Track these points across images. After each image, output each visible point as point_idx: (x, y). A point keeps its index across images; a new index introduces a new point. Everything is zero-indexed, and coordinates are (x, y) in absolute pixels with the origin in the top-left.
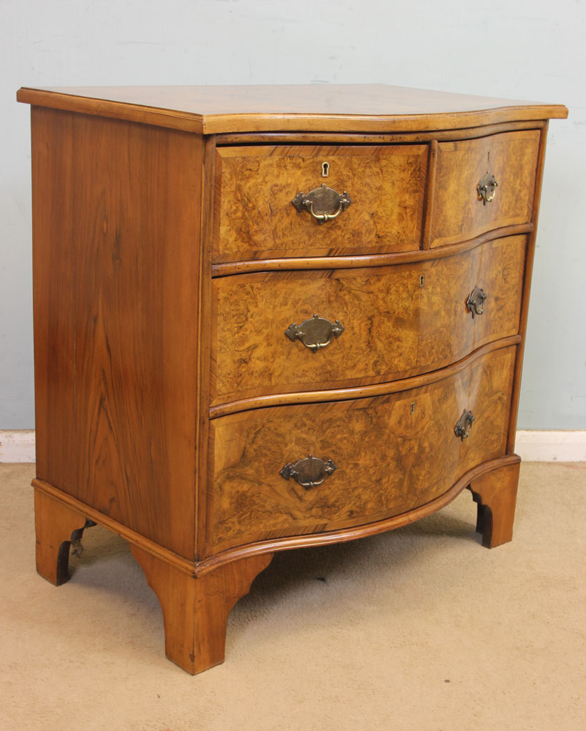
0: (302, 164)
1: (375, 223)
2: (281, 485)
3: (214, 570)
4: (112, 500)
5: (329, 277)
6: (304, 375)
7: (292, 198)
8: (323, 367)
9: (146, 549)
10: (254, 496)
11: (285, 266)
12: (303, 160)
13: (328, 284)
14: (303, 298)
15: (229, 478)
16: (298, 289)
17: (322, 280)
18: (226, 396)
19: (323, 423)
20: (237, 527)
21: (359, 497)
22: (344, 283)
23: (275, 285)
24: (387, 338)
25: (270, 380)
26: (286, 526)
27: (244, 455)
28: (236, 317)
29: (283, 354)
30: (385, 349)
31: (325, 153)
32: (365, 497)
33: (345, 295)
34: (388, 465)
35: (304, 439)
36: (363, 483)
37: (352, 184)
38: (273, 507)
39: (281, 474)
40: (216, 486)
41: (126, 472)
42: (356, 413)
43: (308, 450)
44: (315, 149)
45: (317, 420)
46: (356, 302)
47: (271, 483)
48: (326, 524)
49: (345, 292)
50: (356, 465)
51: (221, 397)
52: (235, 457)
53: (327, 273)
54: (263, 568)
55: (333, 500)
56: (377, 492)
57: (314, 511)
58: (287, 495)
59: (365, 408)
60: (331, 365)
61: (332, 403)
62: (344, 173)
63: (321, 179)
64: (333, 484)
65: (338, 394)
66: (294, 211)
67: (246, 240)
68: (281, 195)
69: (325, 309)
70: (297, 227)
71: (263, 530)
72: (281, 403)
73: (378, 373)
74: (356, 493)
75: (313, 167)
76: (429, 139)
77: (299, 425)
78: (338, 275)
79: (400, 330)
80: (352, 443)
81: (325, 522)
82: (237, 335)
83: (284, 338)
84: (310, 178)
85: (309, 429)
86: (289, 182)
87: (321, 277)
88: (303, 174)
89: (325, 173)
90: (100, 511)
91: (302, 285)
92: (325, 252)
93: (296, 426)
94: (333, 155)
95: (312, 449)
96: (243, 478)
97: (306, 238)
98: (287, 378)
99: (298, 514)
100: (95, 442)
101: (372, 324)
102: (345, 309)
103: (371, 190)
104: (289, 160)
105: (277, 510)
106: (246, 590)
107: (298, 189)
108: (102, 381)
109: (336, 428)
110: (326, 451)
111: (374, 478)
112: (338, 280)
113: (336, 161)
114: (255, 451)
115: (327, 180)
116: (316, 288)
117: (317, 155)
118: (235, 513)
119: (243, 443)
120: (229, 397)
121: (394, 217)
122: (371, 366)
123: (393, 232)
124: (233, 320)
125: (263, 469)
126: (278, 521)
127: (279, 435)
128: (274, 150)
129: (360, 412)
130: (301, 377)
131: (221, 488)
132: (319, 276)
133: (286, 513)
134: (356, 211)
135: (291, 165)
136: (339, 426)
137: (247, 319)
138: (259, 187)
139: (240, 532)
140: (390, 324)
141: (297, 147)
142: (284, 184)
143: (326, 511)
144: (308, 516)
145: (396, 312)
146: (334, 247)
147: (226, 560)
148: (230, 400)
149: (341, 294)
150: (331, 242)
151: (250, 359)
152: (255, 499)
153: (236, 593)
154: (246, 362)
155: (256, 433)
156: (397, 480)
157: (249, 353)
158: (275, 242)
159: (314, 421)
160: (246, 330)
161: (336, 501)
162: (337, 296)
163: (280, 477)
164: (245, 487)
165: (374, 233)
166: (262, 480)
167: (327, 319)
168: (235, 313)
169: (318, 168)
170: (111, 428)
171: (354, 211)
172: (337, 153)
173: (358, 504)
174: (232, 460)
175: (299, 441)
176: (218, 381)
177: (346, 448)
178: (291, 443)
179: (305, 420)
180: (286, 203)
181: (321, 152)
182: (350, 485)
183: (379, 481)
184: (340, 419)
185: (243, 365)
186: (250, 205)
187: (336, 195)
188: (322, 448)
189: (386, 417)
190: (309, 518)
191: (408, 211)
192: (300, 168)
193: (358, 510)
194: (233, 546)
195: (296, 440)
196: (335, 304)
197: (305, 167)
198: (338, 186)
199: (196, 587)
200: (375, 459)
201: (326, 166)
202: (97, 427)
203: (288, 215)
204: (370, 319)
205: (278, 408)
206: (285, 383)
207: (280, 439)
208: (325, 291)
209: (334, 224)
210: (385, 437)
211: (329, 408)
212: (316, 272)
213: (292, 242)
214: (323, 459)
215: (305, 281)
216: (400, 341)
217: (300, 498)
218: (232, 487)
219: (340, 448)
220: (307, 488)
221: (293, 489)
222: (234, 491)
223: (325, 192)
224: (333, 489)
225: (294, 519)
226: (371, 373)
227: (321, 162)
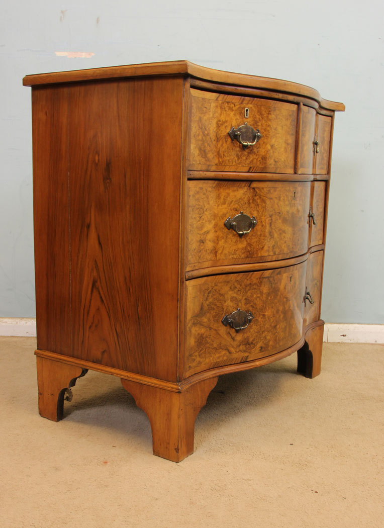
0: (234, 109)
1: (273, 152)
2: (223, 330)
3: (189, 388)
4: (103, 352)
5: (249, 186)
6: (235, 254)
7: (229, 130)
8: (246, 248)
9: (135, 380)
10: (207, 337)
12: (235, 106)
13: (249, 191)
14: (234, 200)
15: (194, 324)
16: (232, 194)
17: (246, 188)
18: (193, 265)
19: (246, 286)
20: (198, 359)
21: (265, 337)
22: (257, 191)
24: (279, 230)
25: (216, 256)
26: (225, 358)
27: (202, 309)
28: (198, 210)
29: (223, 239)
30: (278, 238)
31: (247, 102)
32: (268, 338)
33: (258, 199)
34: (280, 316)
35: (235, 298)
36: (267, 328)
37: (262, 125)
38: (218, 345)
39: (222, 322)
40: (188, 329)
41: (116, 330)
42: (264, 280)
43: (238, 305)
44: (241, 98)
45: (243, 284)
46: (264, 205)
47: (217, 329)
48: (248, 356)
49: (258, 197)
50: (264, 315)
51: (191, 265)
52: (197, 309)
53: (248, 184)
54: (213, 387)
56: (274, 334)
57: (241, 347)
58: (225, 336)
59: (269, 277)
60: (250, 247)
61: (251, 273)
62: (257, 116)
63: (244, 119)
64: (252, 328)
65: (254, 267)
66: (229, 140)
67: (204, 156)
68: (222, 128)
69: (247, 208)
70: (231, 150)
71: (212, 361)
72: (223, 272)
73: (275, 254)
74: (264, 335)
75: (240, 110)
76: (298, 101)
78: (254, 185)
79: (285, 226)
80: (262, 300)
81: (247, 355)
82: (199, 222)
83: (223, 227)
84: (238, 118)
85: (238, 290)
86: (227, 120)
87: (245, 187)
88: (235, 115)
89: (247, 115)
90: (93, 362)
91: (234, 191)
92: (246, 169)
93: (231, 289)
94: (251, 104)
95: (240, 304)
96: (201, 324)
97: (236, 159)
98: (225, 255)
99: (232, 350)
100: (88, 313)
101: (271, 220)
102: (258, 209)
104: (227, 105)
105: (220, 347)
106: (204, 403)
107: (232, 125)
108: (95, 269)
109: (253, 290)
110: (247, 306)
111: (273, 325)
112: (254, 188)
113: (253, 108)
114: (208, 305)
115: (247, 120)
116: (241, 193)
117: (242, 102)
118: (197, 349)
119: (202, 300)
120: (194, 266)
121: (282, 150)
122: (271, 249)
123: (282, 160)
124: (197, 212)
125: (212, 318)
126: (220, 355)
127: (221, 295)
128: (219, 96)
129: (266, 280)
130: (233, 254)
131: (190, 330)
132: (243, 185)
133: (225, 349)
134: (264, 143)
135: (228, 108)
136: (255, 289)
137: (204, 212)
138: (211, 120)
139: (200, 363)
140: (280, 221)
141: (231, 97)
142: (224, 120)
143: (247, 347)
144: (238, 350)
145: (283, 214)
146: (252, 166)
147: (194, 382)
148: (195, 268)
149: (256, 198)
150: (250, 162)
151: (205, 241)
152: (207, 339)
153: (200, 404)
154: (203, 243)
155: (208, 294)
156: (283, 327)
157: (205, 236)
158: (219, 160)
159: (241, 285)
160: (203, 220)
161: (253, 340)
162: (254, 200)
163: (222, 324)
164: (203, 331)
165: (273, 159)
166: (211, 326)
167: (249, 215)
168: (198, 207)
169: (243, 112)
170: (102, 301)
171: (262, 142)
172: (253, 102)
173: (265, 342)
174: (196, 312)
176: (189, 254)
177: (259, 304)
178: (228, 300)
179: (236, 284)
180: (225, 134)
181: (245, 101)
182: (261, 329)
183: (275, 327)
184: (256, 284)
185: (202, 244)
186: (206, 132)
187: (253, 131)
188: (246, 304)
189: (279, 284)
190: (238, 352)
192: (233, 110)
193: (265, 346)
194: (196, 372)
195: (231, 298)
196: (252, 205)
197: (236, 110)
198: (254, 125)
199: (180, 400)
200: (273, 312)
201: (247, 110)
202: (90, 302)
203: (226, 142)
204: (271, 216)
205: (221, 276)
206: (224, 258)
207: (221, 298)
208: (247, 196)
209: (251, 150)
210: (278, 297)
211: (249, 276)
212: (242, 183)
213: (229, 160)
214: (246, 311)
215: (235, 188)
216: (285, 233)
217: (233, 339)
218: (196, 331)
219: (255, 304)
220: (237, 331)
221: (229, 332)
222: (197, 334)
223: (247, 128)
224: (251, 331)
225: (230, 353)
226: (271, 253)
227: (244, 108)
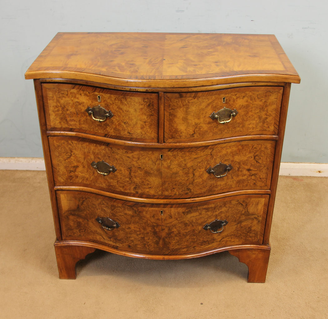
1: (127, 127)
5: (107, 146)
7: (86, 108)
10: (85, 224)
11: (84, 137)
12: (89, 93)
13: (107, 149)
14: (97, 152)
15: (72, 214)
17: (104, 146)
18: (64, 183)
19: (112, 206)
20: (79, 233)
21: (132, 241)
22: (114, 150)
23: (84, 143)
24: (141, 179)
26: (101, 240)
27: (78, 208)
30: (140, 183)
31: (98, 91)
32: (136, 242)
33: (115, 155)
34: (148, 233)
35: (104, 210)
37: (113, 107)
38: (95, 231)
40: (64, 216)
42: (127, 207)
44: (94, 88)
46: (122, 160)
47: (92, 222)
48: (118, 246)
49: (115, 154)
50: (130, 228)
52: (73, 207)
53: (106, 144)
54: (91, 252)
55: (120, 238)
56: (143, 242)
57: (112, 239)
58: (100, 229)
59: (131, 206)
61: (115, 199)
62: (108, 101)
63: (97, 103)
64: (119, 232)
66: (87, 114)
67: (66, 123)
68: (80, 107)
69: (106, 159)
71: (91, 238)
73: (137, 193)
74: (131, 239)
75: (93, 96)
76: (156, 91)
77: (101, 203)
78: (111, 146)
79: (149, 177)
80: (126, 218)
82: (67, 161)
83: (91, 166)
84: (93, 101)
85: (106, 206)
86: (83, 101)
88: (90, 99)
89: (99, 100)
92: (103, 135)
94: (102, 93)
96: (79, 216)
101: (131, 170)
102: (116, 161)
103: (123, 112)
104: (82, 92)
105: (97, 233)
106: (83, 258)
107: (87, 105)
109: (118, 210)
112: (111, 148)
113: (104, 96)
114: (84, 207)
115: (101, 104)
116: (102, 149)
117: (95, 91)
118: (77, 228)
119: (77, 203)
121: (138, 126)
122: (132, 189)
123: (138, 132)
124: (64, 154)
125: (88, 215)
126: (98, 237)
127: (94, 205)
128: (74, 87)
129: (129, 207)
130: (100, 184)
131: (67, 217)
132: (102, 144)
133: (100, 236)
134: (116, 120)
135: (84, 94)
137: (71, 155)
138: (69, 101)
139: (80, 236)
140: (142, 173)
141: (85, 87)
142: (81, 102)
143: (117, 241)
144: (110, 240)
145: (145, 169)
146: (107, 133)
148: (67, 185)
150: (106, 131)
151: (75, 171)
153: (78, 257)
155: (83, 201)
157: (75, 168)
158: (80, 126)
159: (108, 204)
160: (72, 159)
161: (122, 239)
162: (112, 155)
163: (95, 221)
164: (81, 220)
165: (127, 131)
166: (88, 220)
167: (108, 164)
169: (96, 97)
172: (104, 92)
173: (132, 244)
175: (102, 210)
177: (124, 219)
178: (99, 210)
179: (104, 202)
180: (83, 110)
181: (96, 91)
182: (127, 235)
183: (143, 238)
184: (120, 207)
185: (72, 173)
186: (66, 109)
187: (104, 111)
188: (113, 216)
189: (144, 213)
191: (147, 124)
192: (88, 96)
193: (133, 246)
196: (111, 158)
197: (90, 96)
198: (106, 107)
200: (140, 229)
201: (99, 97)
203: (85, 115)
204: (129, 168)
206: (93, 184)
208: (106, 152)
209: (106, 124)
210: (145, 221)
213: (88, 127)
214: (113, 221)
216: (149, 182)
217: (106, 232)
218: (74, 218)
219: (121, 219)
221: (102, 228)
222: (75, 220)
223: (100, 109)
224: (119, 234)
225: (104, 239)
226: (133, 192)
227: (97, 95)
